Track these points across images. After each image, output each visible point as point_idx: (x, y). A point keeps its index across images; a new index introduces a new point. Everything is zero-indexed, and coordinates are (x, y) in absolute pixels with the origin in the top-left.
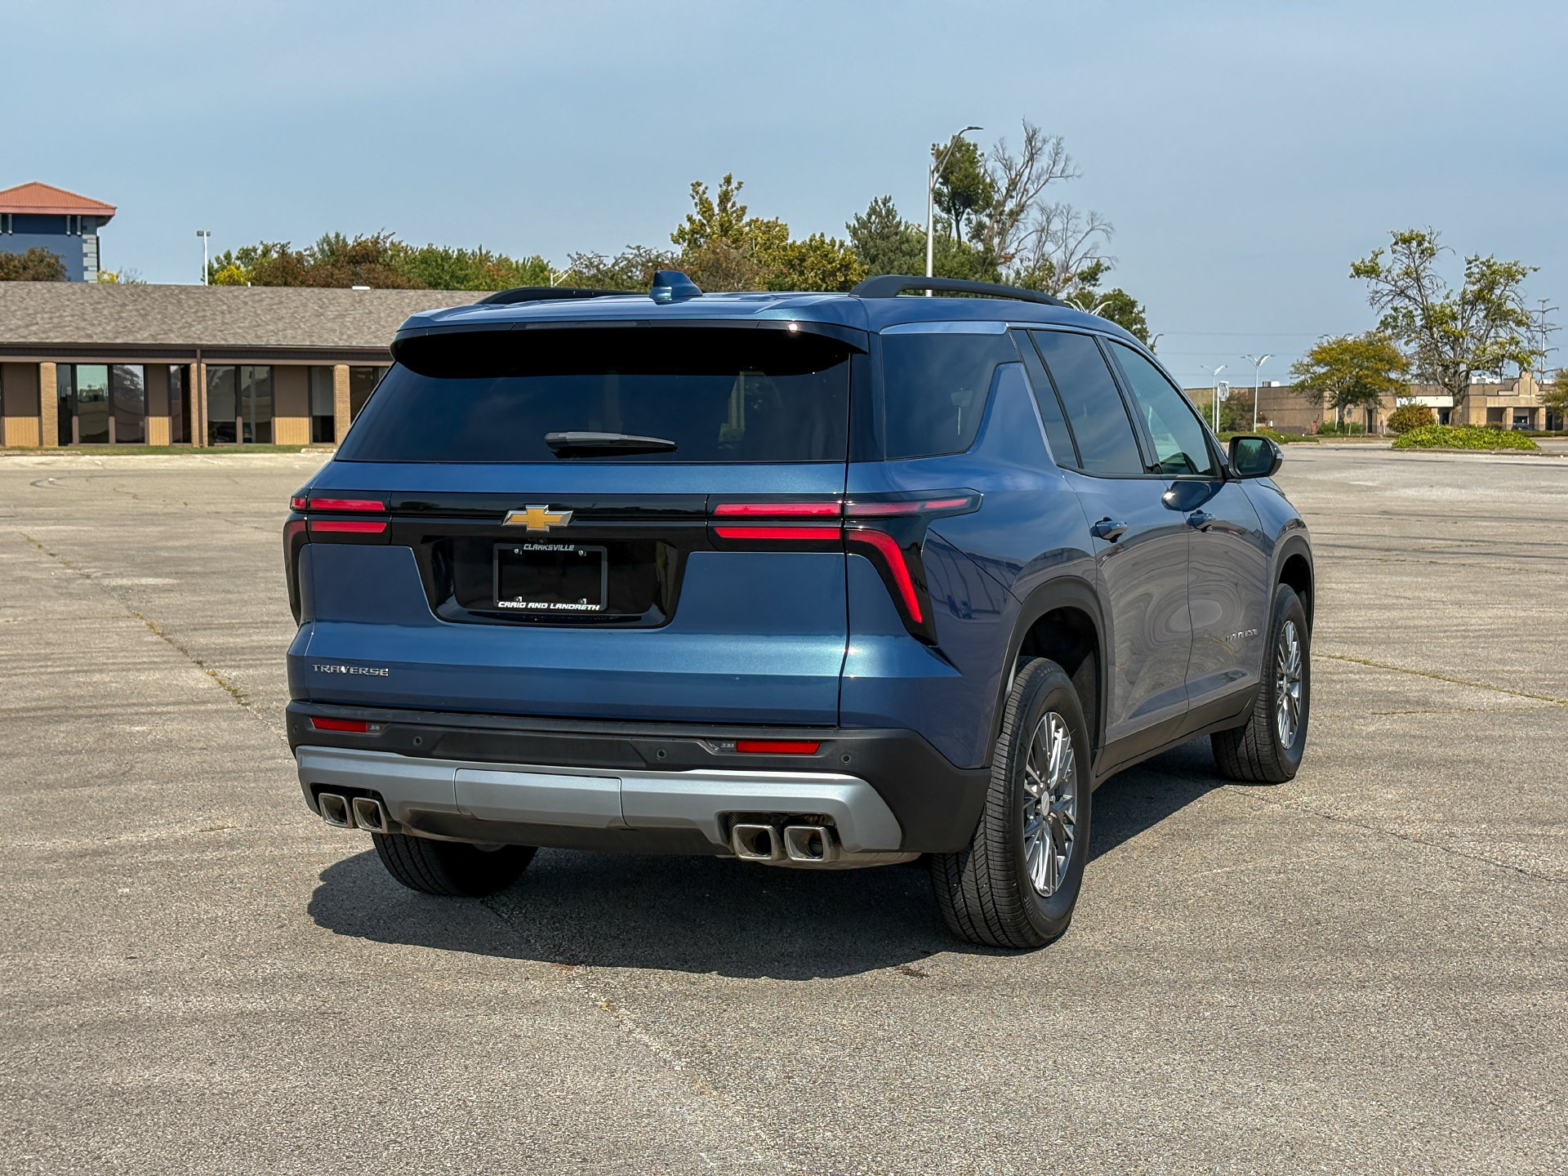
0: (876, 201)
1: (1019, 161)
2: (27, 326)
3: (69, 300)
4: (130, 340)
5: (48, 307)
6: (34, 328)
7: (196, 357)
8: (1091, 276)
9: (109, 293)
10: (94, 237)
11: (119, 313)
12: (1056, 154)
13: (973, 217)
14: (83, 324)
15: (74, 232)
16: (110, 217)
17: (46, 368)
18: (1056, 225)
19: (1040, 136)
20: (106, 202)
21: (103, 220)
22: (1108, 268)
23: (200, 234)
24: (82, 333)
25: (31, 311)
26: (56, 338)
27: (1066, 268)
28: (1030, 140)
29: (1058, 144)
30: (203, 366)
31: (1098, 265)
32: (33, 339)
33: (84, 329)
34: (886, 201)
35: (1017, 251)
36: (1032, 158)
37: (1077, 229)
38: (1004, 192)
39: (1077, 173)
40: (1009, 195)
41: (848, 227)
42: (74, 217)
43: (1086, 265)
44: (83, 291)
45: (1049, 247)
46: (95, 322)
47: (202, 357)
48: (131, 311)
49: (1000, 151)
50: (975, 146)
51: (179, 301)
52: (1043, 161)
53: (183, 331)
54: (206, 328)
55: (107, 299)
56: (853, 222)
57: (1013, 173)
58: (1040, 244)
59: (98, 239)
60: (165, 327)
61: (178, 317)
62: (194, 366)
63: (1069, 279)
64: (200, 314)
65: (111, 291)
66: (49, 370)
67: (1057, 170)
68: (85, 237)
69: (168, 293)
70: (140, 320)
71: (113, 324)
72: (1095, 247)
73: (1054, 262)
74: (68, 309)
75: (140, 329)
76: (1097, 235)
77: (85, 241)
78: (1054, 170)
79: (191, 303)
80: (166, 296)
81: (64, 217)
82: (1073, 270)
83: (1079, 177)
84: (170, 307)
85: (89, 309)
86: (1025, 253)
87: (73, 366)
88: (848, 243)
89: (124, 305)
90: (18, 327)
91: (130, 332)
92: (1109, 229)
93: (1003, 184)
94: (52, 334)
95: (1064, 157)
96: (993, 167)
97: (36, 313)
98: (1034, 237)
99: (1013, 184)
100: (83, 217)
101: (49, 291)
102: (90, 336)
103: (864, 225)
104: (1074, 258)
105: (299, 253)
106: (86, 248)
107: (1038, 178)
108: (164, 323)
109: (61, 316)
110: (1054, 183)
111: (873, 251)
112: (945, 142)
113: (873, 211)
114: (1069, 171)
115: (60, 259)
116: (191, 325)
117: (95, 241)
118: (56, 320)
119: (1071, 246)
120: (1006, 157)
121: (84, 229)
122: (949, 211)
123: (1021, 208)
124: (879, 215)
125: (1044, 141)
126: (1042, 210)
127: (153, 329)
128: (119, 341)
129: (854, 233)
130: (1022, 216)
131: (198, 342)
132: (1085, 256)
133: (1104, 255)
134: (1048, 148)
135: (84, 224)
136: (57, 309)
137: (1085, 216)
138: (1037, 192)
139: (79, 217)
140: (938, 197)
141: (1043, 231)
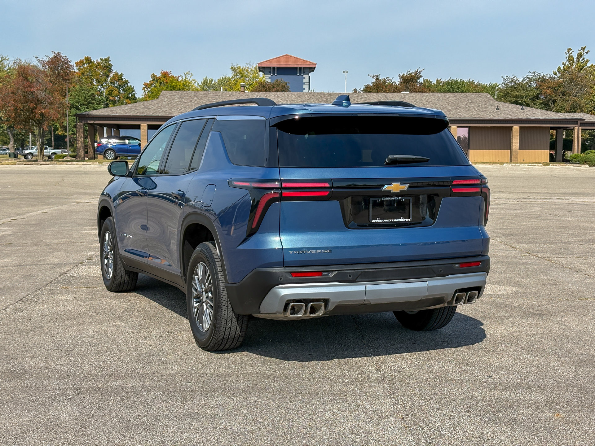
3: (281, 99)
10: (308, 76)
15: (300, 74)
16: (315, 68)
20: (312, 62)
21: (312, 69)
23: (344, 72)
42: (300, 68)
44: (288, 96)
55: (297, 99)
59: (309, 77)
68: (304, 76)
69: (323, 96)
77: (304, 78)
80: (322, 97)
81: (296, 68)
100: (304, 68)
101: (275, 96)
106: (305, 81)
115: (287, 84)
117: (308, 78)
121: (304, 73)
135: (304, 71)
139: (302, 68)
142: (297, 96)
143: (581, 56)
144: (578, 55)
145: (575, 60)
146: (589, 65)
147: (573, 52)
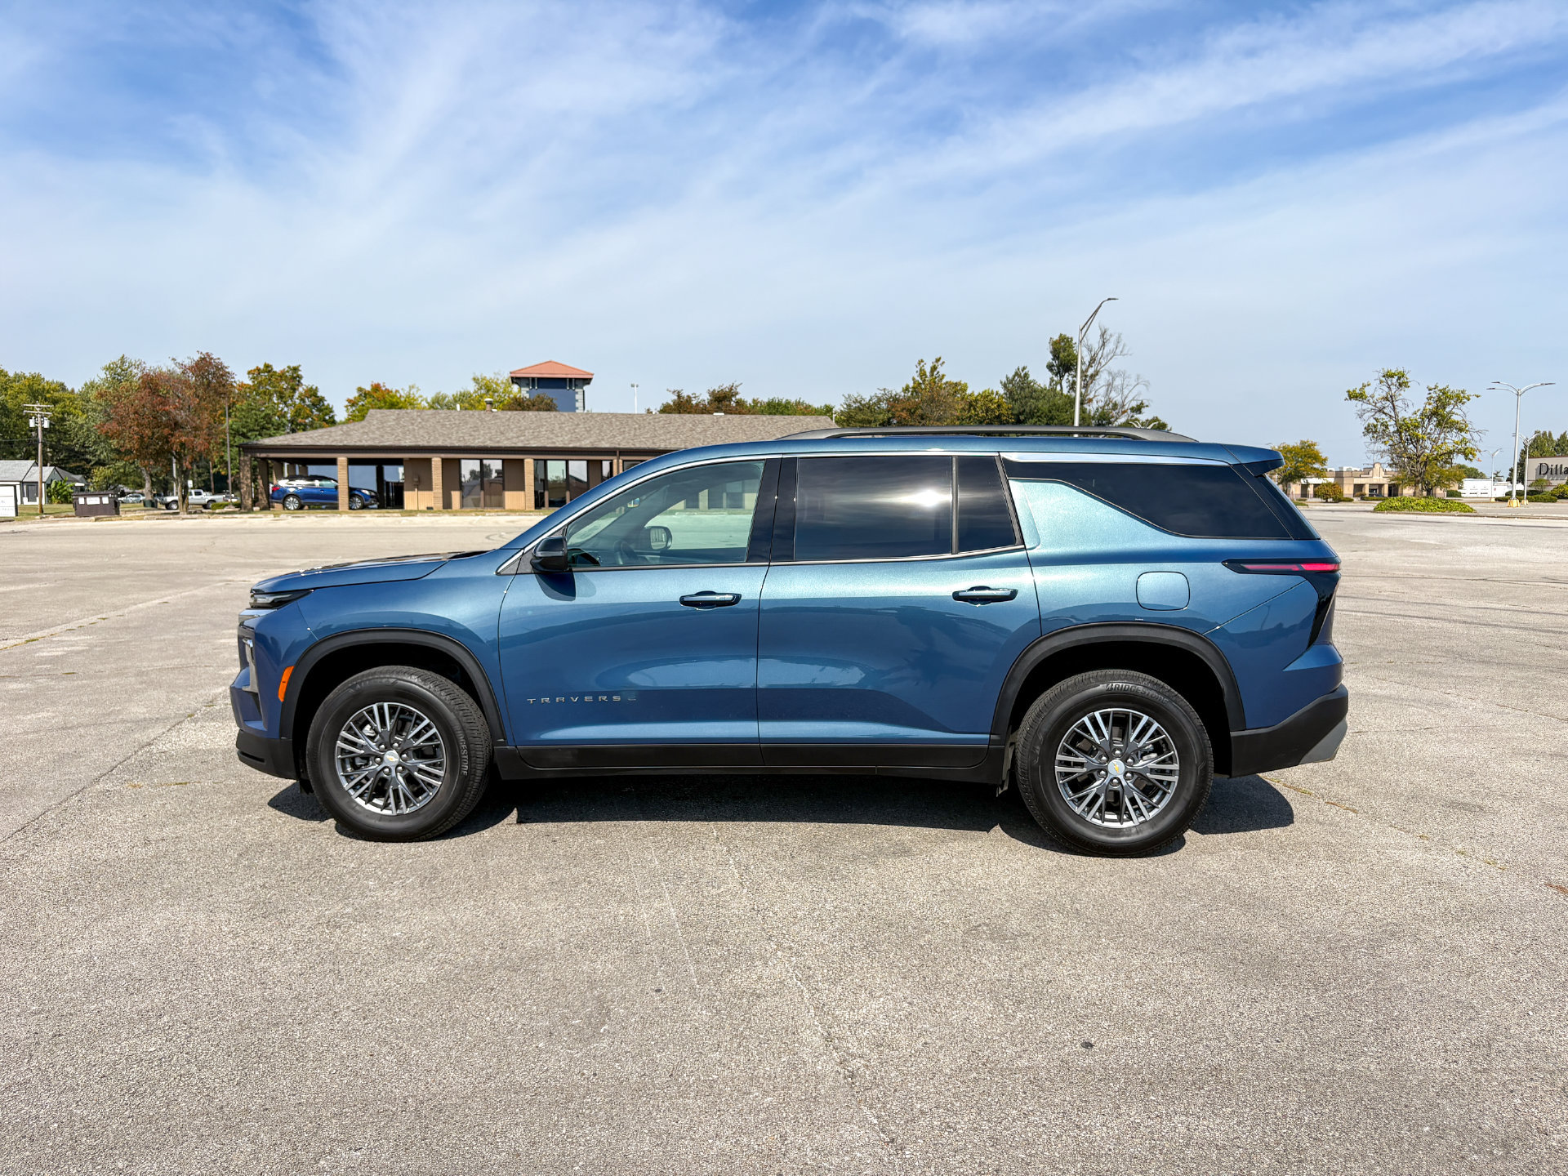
0: (1019, 369)
1: (1096, 347)
2: (518, 437)
3: (546, 422)
4: (578, 445)
5: (533, 426)
6: (522, 438)
7: (616, 455)
8: (1138, 409)
9: (571, 418)
10: (582, 391)
11: (574, 429)
12: (1118, 342)
13: (1070, 378)
14: (551, 436)
15: (571, 389)
16: (591, 379)
17: (528, 462)
18: (1118, 382)
19: (1108, 333)
20: (587, 371)
21: (587, 381)
22: (1147, 406)
23: (633, 386)
24: (550, 441)
25: (523, 428)
26: (534, 444)
27: (1123, 406)
28: (1103, 335)
29: (1119, 337)
30: (621, 461)
31: (1142, 403)
32: (520, 445)
33: (552, 438)
34: (1024, 368)
35: (1095, 396)
36: (1104, 345)
37: (1129, 384)
38: (1087, 363)
39: (1130, 353)
40: (1090, 365)
41: (1001, 382)
42: (570, 380)
43: (1134, 404)
44: (556, 417)
45: (1113, 394)
46: (559, 435)
47: (620, 455)
48: (581, 428)
49: (1085, 341)
50: (1071, 339)
51: (611, 423)
52: (1110, 346)
53: (610, 440)
54: (624, 438)
55: (568, 421)
56: (1004, 380)
57: (1093, 353)
58: (1108, 392)
59: (584, 392)
60: (600, 438)
61: (608, 431)
62: (615, 461)
63: (1125, 412)
64: (622, 430)
65: (572, 416)
66: (529, 463)
67: (1118, 351)
68: (576, 391)
70: (586, 433)
71: (569, 436)
72: (1139, 394)
73: (1117, 402)
74: (545, 427)
75: (585, 439)
76: (1140, 388)
77: (576, 394)
78: (1116, 352)
79: (618, 423)
80: (604, 419)
81: (564, 379)
82: (1126, 407)
84: (605, 426)
85: (557, 426)
86: (1099, 398)
87: (545, 461)
88: (1002, 391)
89: (578, 425)
90: (513, 437)
91: (579, 440)
92: (1147, 384)
93: (1087, 359)
94: (532, 442)
95: (1123, 343)
96: (1081, 350)
97: (526, 429)
98: (1104, 389)
99: (1093, 360)
100: (576, 379)
101: (536, 417)
102: (554, 443)
103: (1010, 381)
104: (1127, 401)
105: (688, 396)
106: (577, 397)
107: (1107, 356)
108: (600, 435)
109: (539, 432)
110: (1116, 358)
111: (1016, 397)
112: (1056, 338)
113: (1017, 374)
114: (1125, 352)
116: (615, 436)
117: (582, 394)
118: (536, 434)
119: (1126, 393)
120: (1088, 345)
121: (576, 386)
122: (1056, 375)
123: (1097, 373)
124: (1020, 376)
125: (1111, 336)
126: (1110, 373)
127: (592, 440)
128: (571, 446)
129: (1005, 386)
130: (1097, 377)
131: (618, 446)
132: (1133, 399)
133: (1144, 397)
134: (1113, 340)
136: (538, 427)
137: (1134, 377)
138: (1107, 363)
139: (572, 379)
140: (1050, 367)
142: (568, 417)
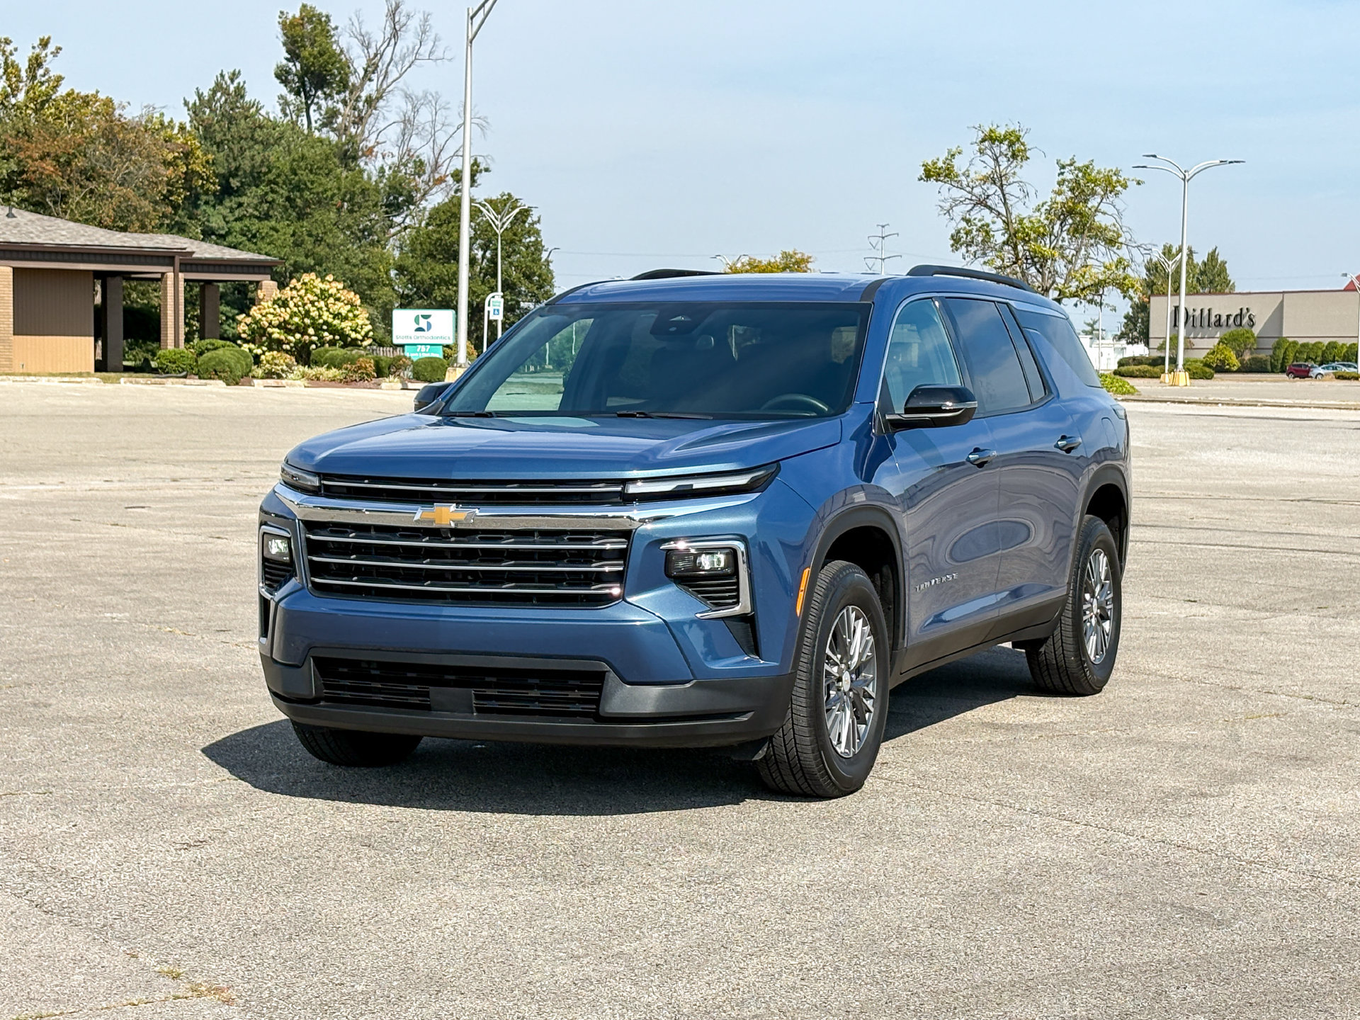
0: (223, 77)
12: (424, 32)
18: (424, 116)
19: (404, 9)
22: (491, 168)
27: (436, 166)
28: (393, 14)
29: (426, 20)
31: (479, 163)
34: (234, 76)
35: (378, 143)
36: (395, 34)
37: (447, 122)
38: (362, 73)
39: (448, 55)
40: (367, 78)
41: (187, 103)
45: (415, 142)
49: (356, 24)
50: (328, 17)
52: (408, 40)
56: (193, 98)
57: (373, 52)
58: (405, 136)
63: (441, 181)
67: (425, 50)
72: (472, 143)
73: (424, 158)
78: (421, 51)
83: (450, 60)
86: (387, 147)
88: (188, 123)
92: (485, 124)
93: (360, 64)
95: (432, 37)
96: (349, 43)
98: (397, 128)
99: (372, 65)
103: (207, 102)
104: (444, 156)
107: (403, 59)
110: (421, 66)
111: (219, 137)
112: (294, 11)
113: (219, 87)
114: (438, 54)
119: (440, 141)
120: (363, 33)
122: (297, 94)
123: (382, 94)
124: (225, 92)
125: (408, 16)
126: (407, 96)
129: (195, 111)
130: (382, 103)
132: (459, 153)
134: (414, 24)
138: (401, 76)
140: (283, 75)
141: (407, 123)
143: (40, 65)
144: (30, 60)
145: (23, 74)
146: (62, 91)
147: (16, 49)
